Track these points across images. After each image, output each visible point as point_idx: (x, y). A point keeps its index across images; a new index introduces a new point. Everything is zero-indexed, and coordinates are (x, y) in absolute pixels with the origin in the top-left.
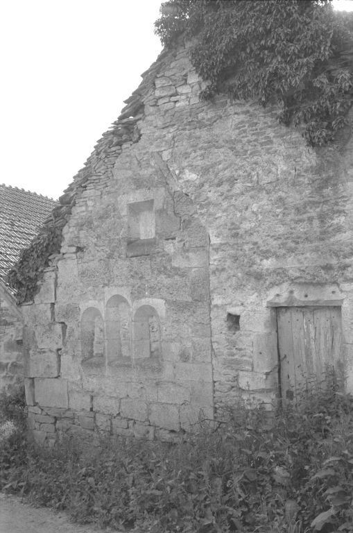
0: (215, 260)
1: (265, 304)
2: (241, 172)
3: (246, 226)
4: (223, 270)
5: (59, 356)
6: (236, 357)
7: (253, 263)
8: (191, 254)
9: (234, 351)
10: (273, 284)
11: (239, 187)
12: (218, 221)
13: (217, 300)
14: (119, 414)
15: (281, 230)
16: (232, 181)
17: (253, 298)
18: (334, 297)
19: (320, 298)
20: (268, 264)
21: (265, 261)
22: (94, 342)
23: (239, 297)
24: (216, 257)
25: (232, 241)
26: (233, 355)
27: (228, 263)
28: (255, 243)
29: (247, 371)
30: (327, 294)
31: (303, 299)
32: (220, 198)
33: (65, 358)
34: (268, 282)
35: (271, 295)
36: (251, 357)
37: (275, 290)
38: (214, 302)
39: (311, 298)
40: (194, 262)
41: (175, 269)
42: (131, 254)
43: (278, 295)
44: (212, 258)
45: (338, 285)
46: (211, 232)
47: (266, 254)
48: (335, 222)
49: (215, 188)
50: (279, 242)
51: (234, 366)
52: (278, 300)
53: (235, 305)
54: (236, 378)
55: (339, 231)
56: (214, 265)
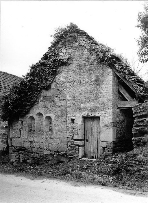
0: (68, 104)
1: (81, 116)
2: (76, 80)
3: (77, 95)
4: (70, 107)
5: (20, 131)
7: (78, 105)
8: (62, 102)
9: (73, 129)
10: (84, 111)
11: (75, 83)
12: (69, 93)
13: (69, 115)
14: (39, 148)
15: (86, 96)
16: (74, 81)
17: (78, 115)
18: (98, 115)
19: (95, 115)
20: (82, 105)
22: (32, 127)
23: (74, 114)
24: (69, 103)
25: (73, 99)
27: (72, 105)
28: (79, 100)
29: (76, 134)
30: (96, 114)
31: (91, 115)
32: (70, 86)
33: (22, 131)
34: (82, 111)
35: (83, 114)
36: (77, 131)
37: (84, 113)
38: (68, 116)
39: (93, 115)
40: (63, 103)
41: (57, 105)
42: (44, 101)
43: (85, 114)
44: (68, 103)
45: (99, 112)
46: (68, 96)
47: (82, 103)
48: (99, 95)
49: (69, 83)
50: (85, 100)
51: (73, 133)
52: (84, 115)
53: (73, 116)
54: (73, 137)
55: (100, 98)
56: (68, 105)
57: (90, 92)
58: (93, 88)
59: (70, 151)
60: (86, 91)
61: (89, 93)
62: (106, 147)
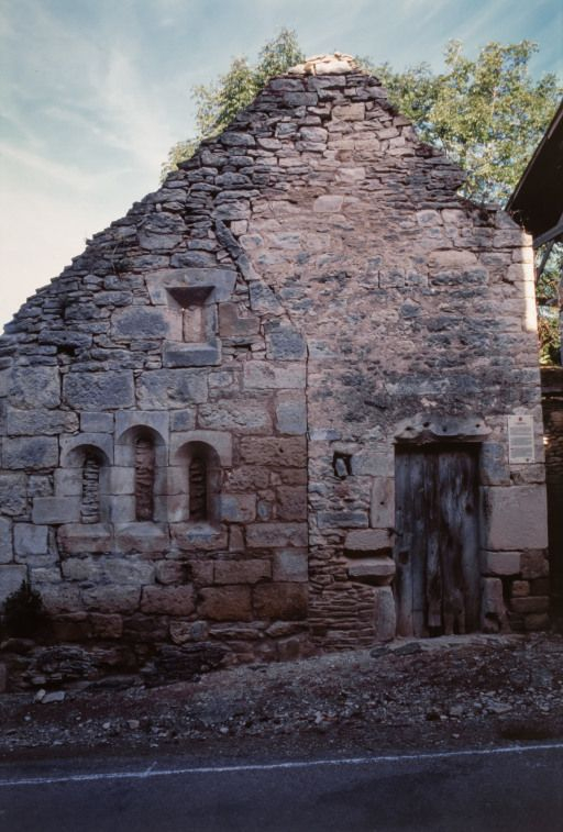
0: (315, 380)
1: (391, 440)
2: (354, 268)
3: (362, 339)
4: (330, 394)
6: (345, 511)
7: (374, 387)
9: (342, 503)
10: (403, 415)
11: (352, 286)
12: (321, 328)
13: (319, 435)
15: (412, 347)
16: (343, 278)
17: (375, 432)
18: (479, 432)
19: (462, 432)
20: (395, 389)
21: (390, 385)
23: (352, 429)
24: (319, 376)
25: (343, 357)
26: (341, 509)
27: (337, 386)
28: (377, 362)
29: (363, 528)
30: (469, 428)
31: (441, 433)
32: (325, 299)
34: (394, 413)
35: (400, 429)
36: (367, 510)
37: (407, 422)
38: (314, 438)
39: (452, 433)
40: (285, 378)
41: (250, 389)
43: (408, 429)
44: (311, 377)
45: (483, 418)
46: (312, 343)
47: (391, 376)
48: (478, 343)
49: (317, 284)
50: (409, 362)
52: (407, 435)
53: (348, 441)
54: (342, 539)
55: (482, 354)
56: (315, 386)
57: (431, 330)
58: (442, 309)
59: (331, 610)
60: (408, 323)
61: (424, 332)
62: (518, 576)
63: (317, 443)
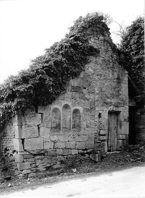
0: (97, 97)
1: (108, 111)
3: (104, 89)
4: (98, 100)
5: (39, 128)
6: (100, 126)
7: (105, 100)
8: (91, 94)
9: (100, 124)
11: (102, 78)
12: (97, 86)
13: (97, 109)
14: (65, 148)
15: (111, 92)
17: (105, 109)
20: (109, 100)
23: (102, 108)
24: (97, 96)
25: (101, 93)
27: (100, 99)
28: (106, 94)
29: (103, 129)
31: (115, 110)
32: (98, 79)
34: (108, 105)
36: (103, 126)
37: (110, 107)
38: (96, 110)
39: (117, 110)
40: (92, 96)
41: (86, 98)
44: (96, 97)
46: (96, 89)
47: (108, 98)
49: (97, 76)
51: (100, 128)
52: (110, 110)
53: (101, 111)
54: (100, 132)
56: (96, 99)
62: (125, 139)
63: (97, 110)
